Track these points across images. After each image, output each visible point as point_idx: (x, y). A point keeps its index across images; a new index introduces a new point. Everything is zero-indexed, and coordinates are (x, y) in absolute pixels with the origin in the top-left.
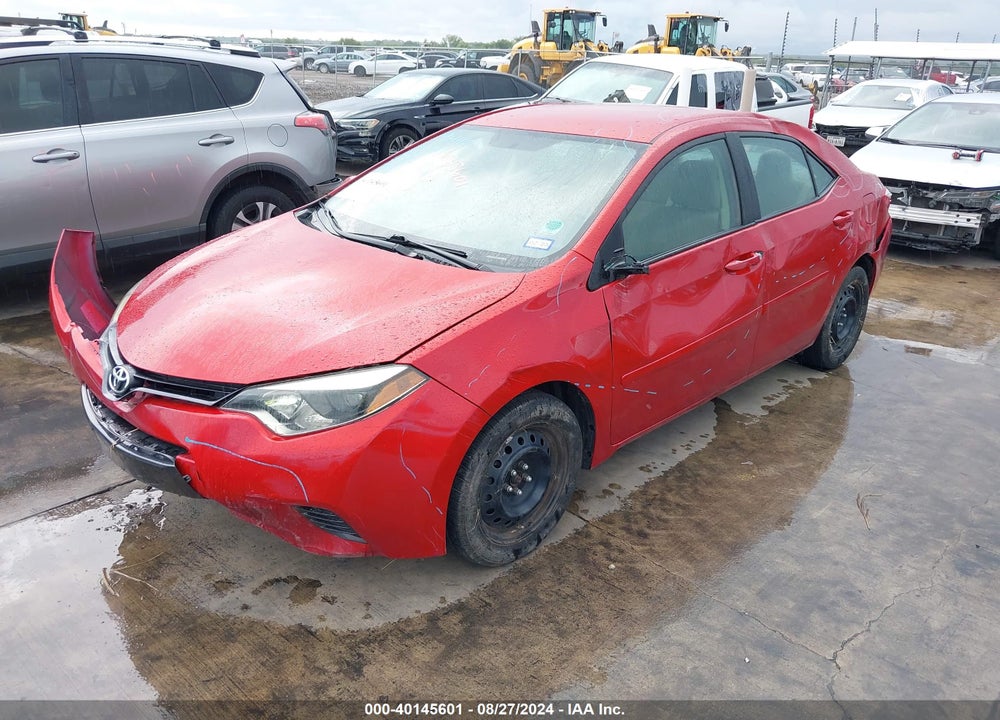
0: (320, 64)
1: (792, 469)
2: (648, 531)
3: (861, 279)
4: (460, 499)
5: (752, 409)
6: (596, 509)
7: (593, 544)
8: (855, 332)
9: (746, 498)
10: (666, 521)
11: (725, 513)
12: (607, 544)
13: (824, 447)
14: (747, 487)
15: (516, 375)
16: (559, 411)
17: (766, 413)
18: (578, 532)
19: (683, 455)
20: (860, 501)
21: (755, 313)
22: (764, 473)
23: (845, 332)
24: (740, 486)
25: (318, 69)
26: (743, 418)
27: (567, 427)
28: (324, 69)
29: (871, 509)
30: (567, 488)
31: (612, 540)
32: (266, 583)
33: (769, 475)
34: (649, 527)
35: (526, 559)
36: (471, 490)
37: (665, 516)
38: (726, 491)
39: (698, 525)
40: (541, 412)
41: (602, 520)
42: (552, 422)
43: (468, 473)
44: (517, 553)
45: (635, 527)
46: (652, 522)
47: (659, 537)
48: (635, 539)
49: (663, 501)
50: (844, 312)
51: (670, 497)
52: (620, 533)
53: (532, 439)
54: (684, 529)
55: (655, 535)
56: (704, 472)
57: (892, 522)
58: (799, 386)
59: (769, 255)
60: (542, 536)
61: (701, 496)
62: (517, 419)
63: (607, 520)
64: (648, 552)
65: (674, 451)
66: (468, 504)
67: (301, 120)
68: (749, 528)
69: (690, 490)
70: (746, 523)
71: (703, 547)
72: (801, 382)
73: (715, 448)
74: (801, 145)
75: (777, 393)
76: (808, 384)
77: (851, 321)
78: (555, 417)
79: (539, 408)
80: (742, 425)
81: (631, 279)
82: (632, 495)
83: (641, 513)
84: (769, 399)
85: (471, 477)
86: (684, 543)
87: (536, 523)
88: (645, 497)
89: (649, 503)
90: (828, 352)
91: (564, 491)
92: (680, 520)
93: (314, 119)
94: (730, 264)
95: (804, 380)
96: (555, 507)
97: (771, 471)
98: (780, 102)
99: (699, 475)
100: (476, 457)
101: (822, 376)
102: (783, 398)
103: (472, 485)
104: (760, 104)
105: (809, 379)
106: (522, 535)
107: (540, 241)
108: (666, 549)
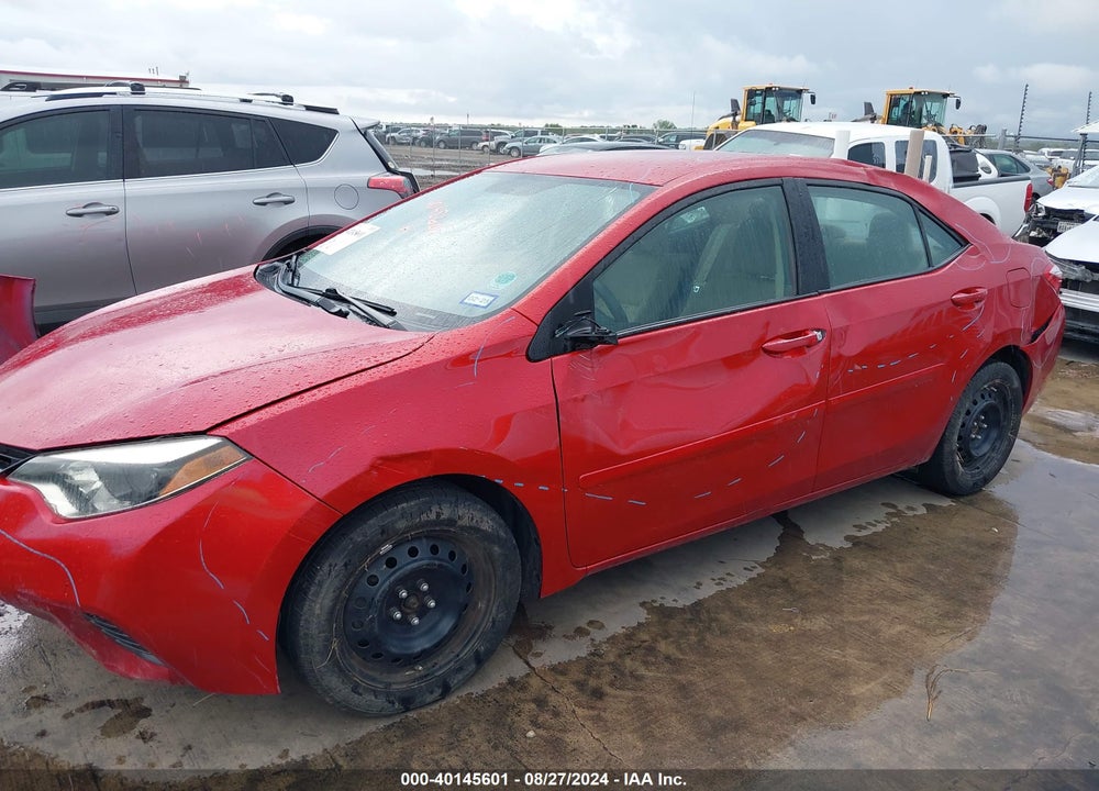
0: (513, 147)
1: (850, 623)
2: (608, 689)
3: (1006, 378)
4: (302, 623)
5: (829, 537)
6: (555, 652)
7: (523, 701)
8: (1003, 448)
9: (767, 658)
10: (639, 678)
11: (728, 675)
12: (540, 702)
13: (912, 597)
14: (777, 643)
15: (387, 462)
16: (474, 516)
17: (849, 545)
18: (511, 681)
19: (708, 590)
20: (932, 678)
21: (814, 408)
22: (807, 625)
23: (986, 448)
24: (767, 640)
25: (509, 154)
26: (813, 549)
27: (486, 537)
28: (515, 154)
29: (945, 691)
30: (494, 622)
31: (554, 699)
32: (87, 706)
33: (815, 628)
34: (612, 684)
35: (423, 711)
36: (318, 612)
37: (642, 671)
38: (743, 645)
39: (683, 690)
40: (438, 515)
41: (553, 669)
42: (463, 528)
43: (313, 589)
44: (407, 702)
45: (592, 683)
46: (621, 677)
47: (618, 703)
48: (583, 698)
49: (651, 650)
50: (983, 421)
51: (663, 646)
52: (570, 689)
53: (434, 550)
54: (659, 692)
55: (616, 697)
56: (725, 617)
57: (968, 713)
58: (910, 513)
59: (833, 336)
60: (454, 682)
61: (706, 647)
62: (396, 522)
63: (559, 670)
64: (592, 718)
65: (699, 584)
66: (314, 629)
67: (377, 182)
68: (753, 700)
69: (693, 639)
70: (749, 692)
71: (673, 720)
72: (913, 509)
73: (757, 587)
74: (911, 202)
75: (874, 519)
76: (923, 511)
77: (994, 434)
78: (465, 522)
79: (435, 509)
80: (808, 559)
81: (599, 352)
82: (613, 640)
83: (612, 664)
84: (860, 527)
85: (317, 594)
86: (649, 712)
87: (443, 663)
88: (627, 642)
89: (629, 651)
90: (954, 472)
91: (490, 624)
92: (659, 679)
93: (391, 181)
94: (769, 344)
95: (915, 506)
96: (477, 645)
97: (818, 623)
98: (984, 176)
99: (716, 620)
100: (326, 568)
101: (946, 503)
102: (880, 528)
103: (318, 605)
104: (956, 179)
105: (924, 505)
106: (421, 678)
107: (481, 297)
108: (619, 717)
